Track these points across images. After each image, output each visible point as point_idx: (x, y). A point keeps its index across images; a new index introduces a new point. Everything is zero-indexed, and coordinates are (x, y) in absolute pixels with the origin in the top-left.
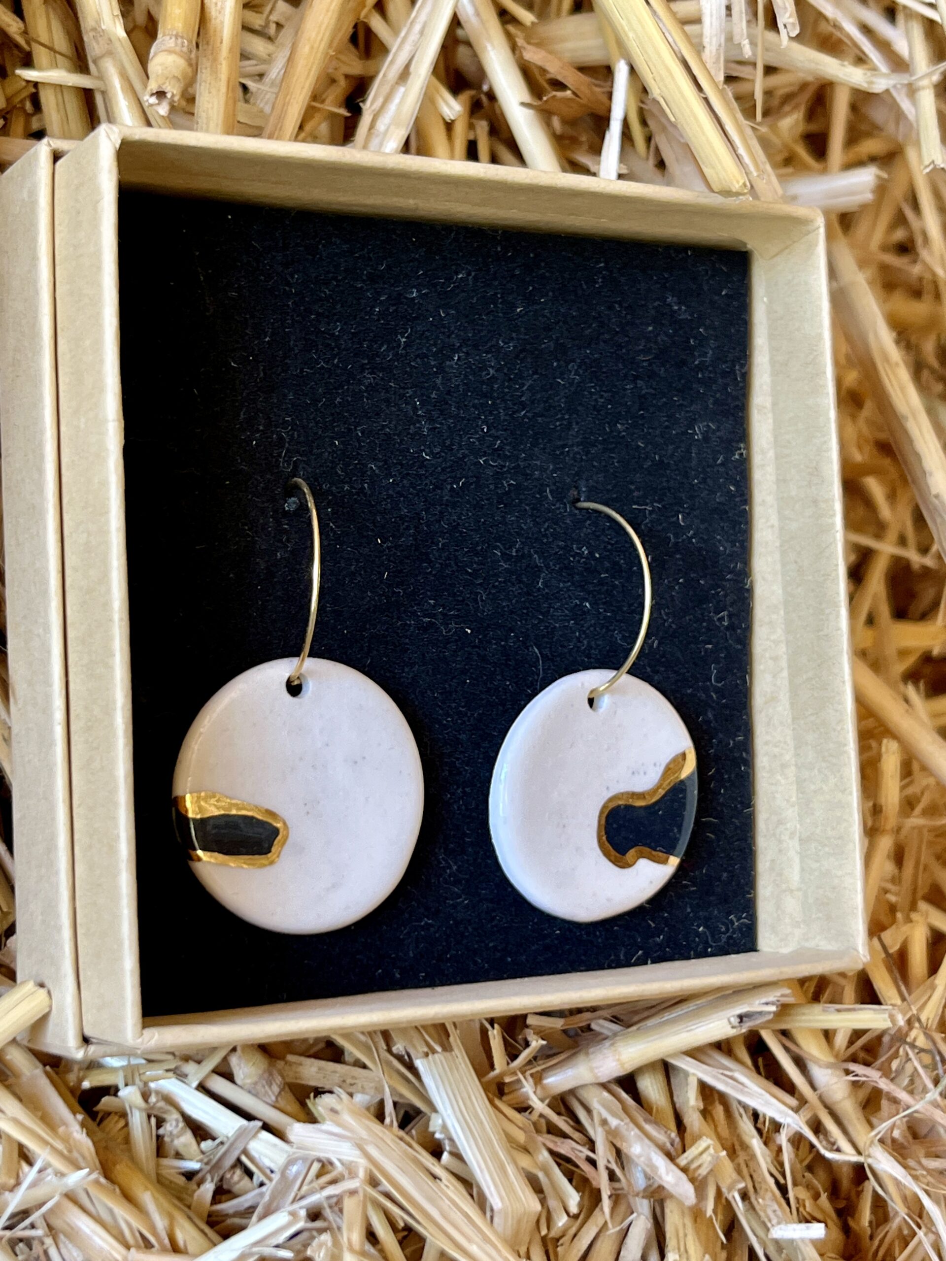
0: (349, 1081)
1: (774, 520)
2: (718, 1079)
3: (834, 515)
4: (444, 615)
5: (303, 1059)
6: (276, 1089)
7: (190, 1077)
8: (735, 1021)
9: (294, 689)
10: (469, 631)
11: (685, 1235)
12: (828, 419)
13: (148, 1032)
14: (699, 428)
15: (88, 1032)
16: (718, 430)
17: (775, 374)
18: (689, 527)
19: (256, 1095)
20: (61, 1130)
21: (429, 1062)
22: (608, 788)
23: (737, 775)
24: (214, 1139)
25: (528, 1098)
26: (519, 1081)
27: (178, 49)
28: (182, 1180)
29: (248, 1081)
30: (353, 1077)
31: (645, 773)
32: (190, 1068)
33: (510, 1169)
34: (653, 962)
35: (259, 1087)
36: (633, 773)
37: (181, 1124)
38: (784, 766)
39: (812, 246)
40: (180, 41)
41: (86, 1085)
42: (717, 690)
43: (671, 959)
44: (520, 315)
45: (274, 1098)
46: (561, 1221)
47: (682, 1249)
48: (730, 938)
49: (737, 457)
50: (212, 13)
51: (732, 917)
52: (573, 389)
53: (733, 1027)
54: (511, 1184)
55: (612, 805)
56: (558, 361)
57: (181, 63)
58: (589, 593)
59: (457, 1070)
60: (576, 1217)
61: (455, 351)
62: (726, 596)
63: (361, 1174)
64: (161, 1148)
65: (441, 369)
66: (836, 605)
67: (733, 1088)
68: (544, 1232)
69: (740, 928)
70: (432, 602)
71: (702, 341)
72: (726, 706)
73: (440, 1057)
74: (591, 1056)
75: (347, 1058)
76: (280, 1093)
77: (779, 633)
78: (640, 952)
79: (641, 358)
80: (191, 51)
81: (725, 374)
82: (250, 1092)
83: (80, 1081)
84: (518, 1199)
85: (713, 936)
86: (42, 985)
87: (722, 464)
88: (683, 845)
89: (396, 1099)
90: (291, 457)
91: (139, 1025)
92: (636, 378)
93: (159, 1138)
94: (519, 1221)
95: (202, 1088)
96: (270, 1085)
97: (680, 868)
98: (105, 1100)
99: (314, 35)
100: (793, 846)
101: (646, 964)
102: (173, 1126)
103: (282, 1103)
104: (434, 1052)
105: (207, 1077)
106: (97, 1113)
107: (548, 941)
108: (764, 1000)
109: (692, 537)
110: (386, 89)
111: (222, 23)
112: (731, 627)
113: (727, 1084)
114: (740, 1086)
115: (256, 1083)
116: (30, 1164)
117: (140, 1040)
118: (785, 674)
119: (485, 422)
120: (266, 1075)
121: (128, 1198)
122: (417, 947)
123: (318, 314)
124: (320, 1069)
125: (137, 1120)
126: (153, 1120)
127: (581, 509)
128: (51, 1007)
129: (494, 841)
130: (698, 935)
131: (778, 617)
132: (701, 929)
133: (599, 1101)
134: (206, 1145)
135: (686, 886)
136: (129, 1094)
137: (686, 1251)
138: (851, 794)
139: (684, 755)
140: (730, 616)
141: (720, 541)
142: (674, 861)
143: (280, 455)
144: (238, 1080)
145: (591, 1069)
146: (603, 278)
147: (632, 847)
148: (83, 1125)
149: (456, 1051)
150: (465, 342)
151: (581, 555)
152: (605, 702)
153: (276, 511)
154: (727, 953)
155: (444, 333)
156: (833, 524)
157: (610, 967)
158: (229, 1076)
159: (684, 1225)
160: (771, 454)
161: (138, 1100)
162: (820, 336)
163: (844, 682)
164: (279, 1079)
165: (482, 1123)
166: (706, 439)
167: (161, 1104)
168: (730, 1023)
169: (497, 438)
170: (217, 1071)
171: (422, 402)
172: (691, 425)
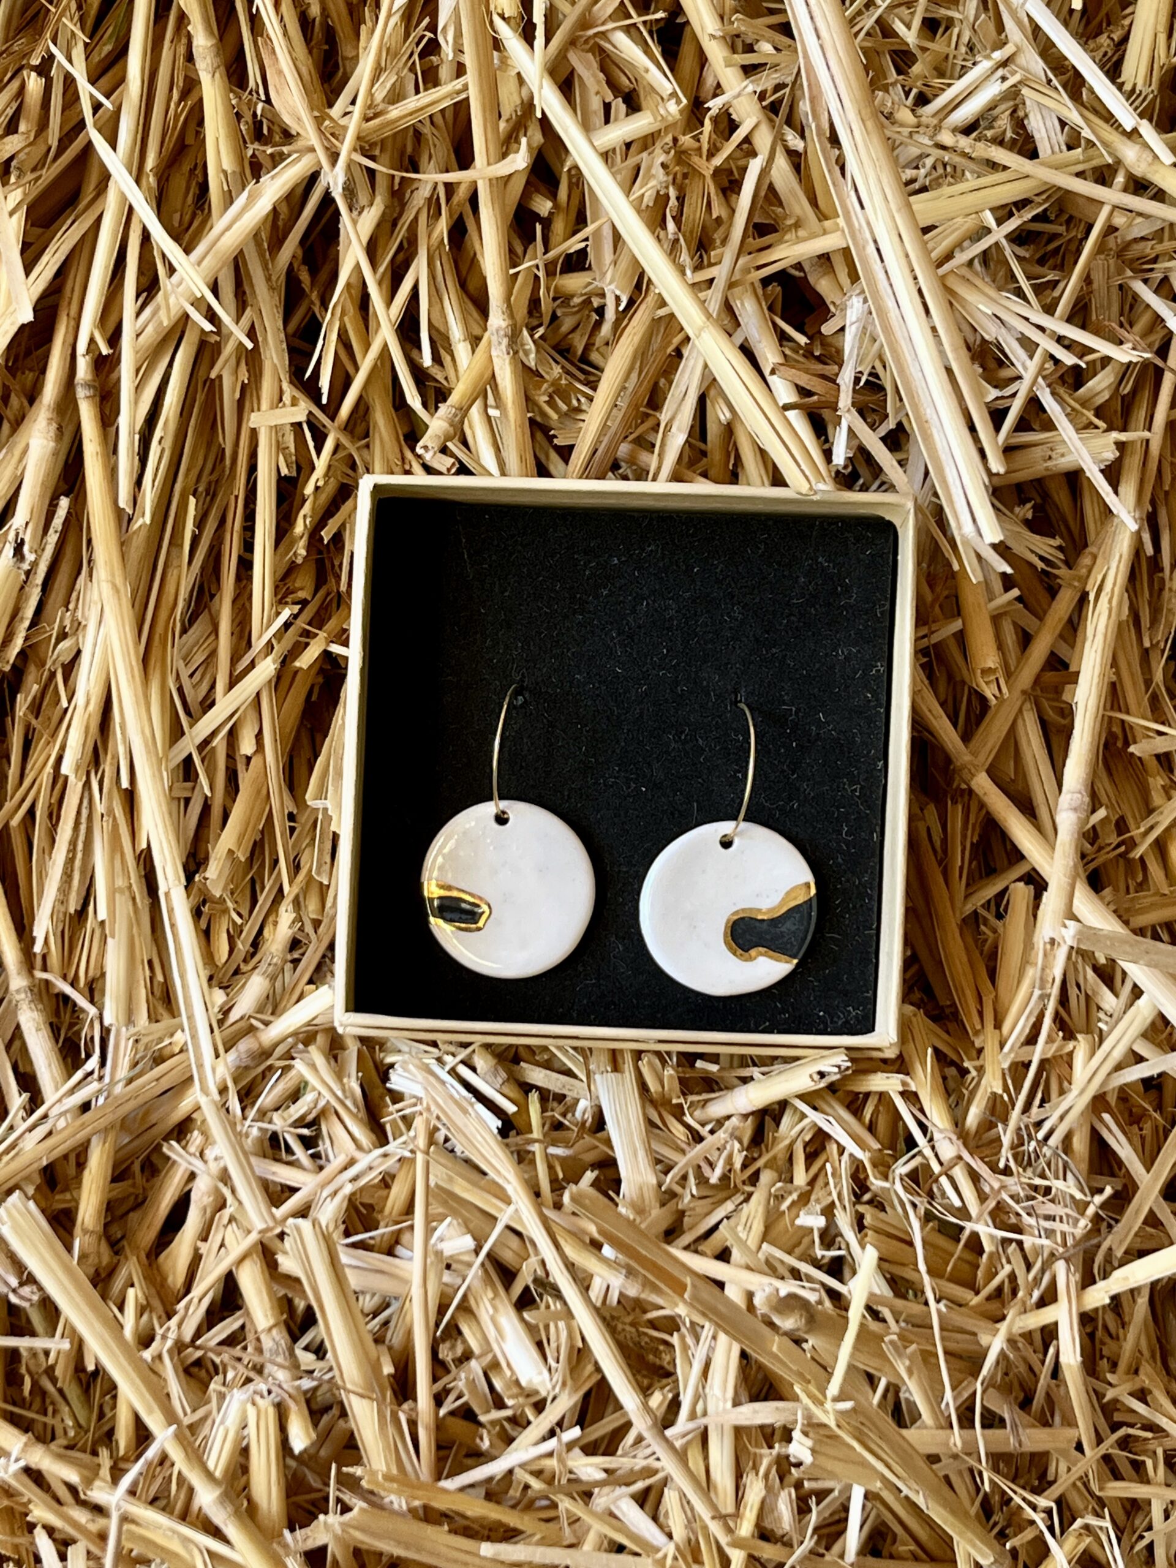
0: (568, 1087)
2: (822, 1121)
4: (626, 778)
5: (534, 1067)
6: (502, 1079)
8: (816, 1077)
9: (501, 819)
10: (644, 789)
14: (842, 651)
16: (858, 652)
18: (828, 723)
19: (487, 1082)
20: (345, 1080)
22: (735, 904)
23: (862, 906)
25: (685, 1115)
26: (682, 1103)
29: (485, 1071)
30: (572, 1085)
31: (767, 896)
34: (777, 1031)
35: (490, 1076)
36: (758, 895)
40: (450, 409)
43: (796, 1031)
44: (697, 573)
45: (499, 1084)
46: (687, 1198)
48: (847, 1023)
49: (873, 672)
50: (499, 380)
51: (850, 1008)
52: (737, 624)
53: (813, 1082)
54: (638, 1163)
55: (739, 916)
56: (726, 604)
57: (446, 424)
59: (624, 1086)
61: (644, 598)
62: (859, 774)
65: (633, 612)
69: (856, 1017)
70: (617, 768)
71: (847, 590)
72: (854, 854)
73: (612, 1076)
74: (734, 1094)
76: (505, 1082)
78: (769, 1024)
79: (795, 601)
80: (457, 415)
81: (866, 612)
82: (484, 1078)
84: (642, 1174)
85: (831, 1019)
87: (861, 678)
88: (801, 952)
90: (521, 670)
92: (791, 614)
95: (453, 1072)
97: (798, 966)
103: (506, 1090)
105: (457, 1066)
109: (832, 730)
111: (505, 386)
113: (827, 1126)
120: (493, 1070)
122: (589, 998)
123: (545, 577)
124: (547, 1076)
127: (738, 708)
129: (643, 932)
130: (819, 1017)
132: (821, 1013)
135: (811, 981)
139: (808, 885)
140: (862, 788)
142: (795, 961)
143: (513, 668)
144: (478, 1070)
145: (732, 1102)
147: (754, 947)
149: (627, 1074)
150: (653, 592)
152: (737, 842)
154: (843, 1033)
155: (637, 587)
157: (741, 1031)
158: (474, 1069)
164: (504, 1075)
165: (629, 1121)
166: (848, 659)
168: (812, 1078)
169: (675, 657)
170: (463, 1062)
171: (619, 634)
172: (835, 649)
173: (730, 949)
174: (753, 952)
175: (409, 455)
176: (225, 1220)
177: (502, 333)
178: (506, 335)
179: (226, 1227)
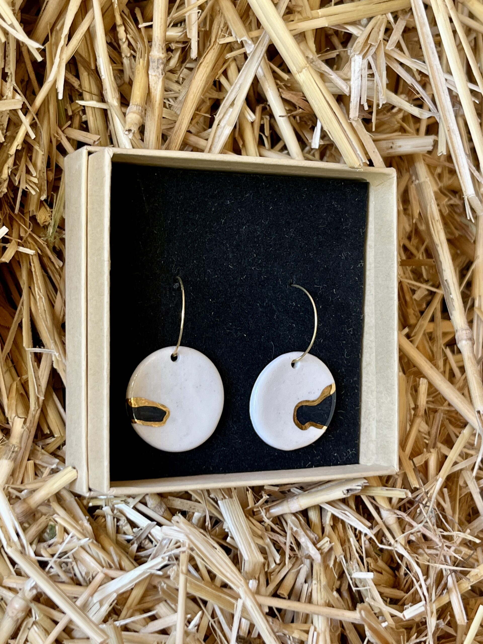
0: (193, 507)
1: (373, 292)
2: (339, 514)
3: (394, 294)
4: (236, 329)
5: (175, 498)
6: (163, 510)
7: (130, 504)
8: (345, 492)
9: (174, 358)
10: (245, 335)
11: (320, 574)
12: (394, 255)
13: (112, 489)
14: (344, 255)
15: (91, 487)
16: (352, 255)
17: (376, 233)
18: (338, 294)
19: (155, 512)
20: (80, 522)
21: (223, 503)
22: (298, 399)
23: (354, 394)
24: (138, 527)
25: (263, 517)
26: (260, 511)
27: (137, 111)
28: (125, 543)
29: (153, 506)
30: (194, 506)
31: (314, 393)
32: (130, 500)
33: (253, 545)
34: (315, 467)
35: (157, 509)
36: (309, 393)
37: (126, 522)
38: (372, 391)
39: (391, 184)
40: (138, 107)
41: (91, 504)
42: (346, 359)
43: (323, 465)
44: (271, 210)
45: (162, 513)
46: (273, 566)
47: (318, 579)
48: (348, 458)
49: (359, 266)
50: (152, 90)
51: (349, 450)
52: (292, 239)
53: (344, 494)
54: (252, 551)
55: (300, 405)
56: (286, 228)
57: (138, 117)
58: (295, 320)
59: (234, 506)
60: (279, 564)
61: (243, 225)
62: (352, 322)
63: (187, 546)
64: (118, 530)
65: (238, 232)
66: (393, 330)
67: (345, 517)
68: (266, 570)
69: (352, 454)
70: (231, 324)
71: (346, 219)
72: (350, 366)
73: (228, 500)
74: (289, 502)
75: (193, 499)
76: (164, 511)
77: (373, 338)
78: (310, 463)
79: (321, 226)
80: (142, 112)
81: (355, 233)
82: (153, 510)
83: (88, 503)
84: (255, 557)
85: (340, 457)
86: (74, 468)
87: (353, 269)
88: (329, 422)
89: (211, 515)
90: (176, 268)
91: (109, 487)
92: (318, 235)
93: (118, 526)
94: (255, 565)
95: (135, 508)
96: (161, 509)
97: (327, 430)
98: (98, 511)
99: (195, 90)
100: (374, 424)
101: (312, 467)
102: (123, 522)
103: (165, 515)
104: (225, 498)
105: (136, 504)
106: (94, 516)
107: (273, 457)
108: (357, 484)
109: (339, 298)
110: (224, 110)
111: (156, 94)
112: (354, 334)
113: (343, 516)
114: (348, 517)
115: (155, 507)
116: (68, 534)
117: (109, 492)
118: (374, 354)
119: (255, 253)
120: (159, 504)
121: (104, 548)
122: (219, 458)
123: (189, 212)
124: (181, 502)
125: (109, 520)
126: (115, 520)
127: (293, 287)
128: (77, 476)
129: (251, 418)
130: (334, 456)
131: (373, 331)
132: (336, 454)
133: (291, 520)
134: (135, 530)
135: (330, 437)
136: (106, 510)
137: (320, 580)
138: (395, 405)
139: (331, 386)
140: (354, 330)
141: (351, 300)
142: (325, 428)
143: (172, 266)
144: (149, 505)
145: (289, 507)
146: (306, 194)
147: (307, 422)
148: (88, 520)
149: (234, 498)
150: (248, 221)
151: (292, 306)
152: (298, 365)
153: (170, 288)
154: (346, 464)
155: (240, 218)
156: (394, 297)
157: (297, 468)
158: (145, 504)
159: (320, 570)
160: (373, 265)
161: (110, 512)
162: (392, 221)
163: (395, 361)
164: (164, 506)
165: (242, 526)
166: (346, 258)
167: (119, 514)
168: (343, 492)
169: (260, 259)
170: (141, 502)
171: (230, 245)
172: (340, 253)
173: (297, 425)
174: (307, 424)
175: (60, 132)
176: (29, 626)
177: (161, 61)
178: (162, 63)
179: (29, 629)
